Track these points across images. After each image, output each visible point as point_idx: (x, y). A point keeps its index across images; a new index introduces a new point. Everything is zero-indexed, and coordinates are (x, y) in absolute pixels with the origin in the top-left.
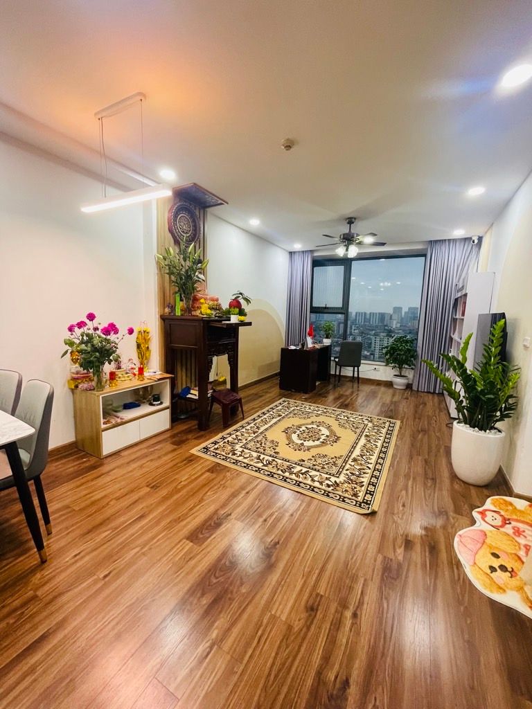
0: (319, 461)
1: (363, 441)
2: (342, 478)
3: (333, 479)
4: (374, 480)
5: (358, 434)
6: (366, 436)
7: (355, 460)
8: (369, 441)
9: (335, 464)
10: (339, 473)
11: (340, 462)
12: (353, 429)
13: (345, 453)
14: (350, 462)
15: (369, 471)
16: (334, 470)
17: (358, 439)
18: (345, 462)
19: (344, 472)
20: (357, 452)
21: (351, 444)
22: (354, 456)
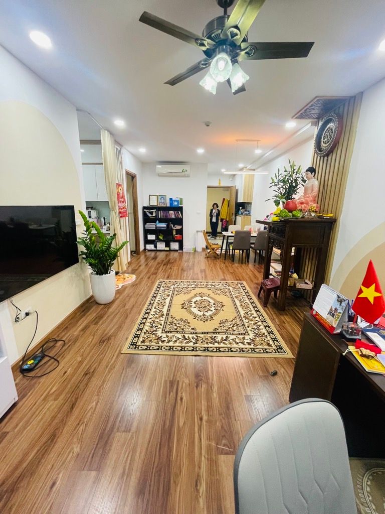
0: (186, 291)
1: (165, 310)
2: (172, 287)
3: (176, 286)
4: (158, 289)
5: (170, 316)
6: (162, 316)
7: (168, 296)
8: (160, 311)
9: (178, 291)
10: (174, 288)
11: (176, 293)
12: (174, 320)
13: (175, 298)
14: (171, 294)
15: (160, 292)
16: (177, 289)
17: (168, 310)
18: (173, 294)
19: (172, 289)
20: (168, 301)
21: (173, 306)
22: (169, 298)
